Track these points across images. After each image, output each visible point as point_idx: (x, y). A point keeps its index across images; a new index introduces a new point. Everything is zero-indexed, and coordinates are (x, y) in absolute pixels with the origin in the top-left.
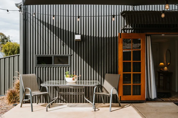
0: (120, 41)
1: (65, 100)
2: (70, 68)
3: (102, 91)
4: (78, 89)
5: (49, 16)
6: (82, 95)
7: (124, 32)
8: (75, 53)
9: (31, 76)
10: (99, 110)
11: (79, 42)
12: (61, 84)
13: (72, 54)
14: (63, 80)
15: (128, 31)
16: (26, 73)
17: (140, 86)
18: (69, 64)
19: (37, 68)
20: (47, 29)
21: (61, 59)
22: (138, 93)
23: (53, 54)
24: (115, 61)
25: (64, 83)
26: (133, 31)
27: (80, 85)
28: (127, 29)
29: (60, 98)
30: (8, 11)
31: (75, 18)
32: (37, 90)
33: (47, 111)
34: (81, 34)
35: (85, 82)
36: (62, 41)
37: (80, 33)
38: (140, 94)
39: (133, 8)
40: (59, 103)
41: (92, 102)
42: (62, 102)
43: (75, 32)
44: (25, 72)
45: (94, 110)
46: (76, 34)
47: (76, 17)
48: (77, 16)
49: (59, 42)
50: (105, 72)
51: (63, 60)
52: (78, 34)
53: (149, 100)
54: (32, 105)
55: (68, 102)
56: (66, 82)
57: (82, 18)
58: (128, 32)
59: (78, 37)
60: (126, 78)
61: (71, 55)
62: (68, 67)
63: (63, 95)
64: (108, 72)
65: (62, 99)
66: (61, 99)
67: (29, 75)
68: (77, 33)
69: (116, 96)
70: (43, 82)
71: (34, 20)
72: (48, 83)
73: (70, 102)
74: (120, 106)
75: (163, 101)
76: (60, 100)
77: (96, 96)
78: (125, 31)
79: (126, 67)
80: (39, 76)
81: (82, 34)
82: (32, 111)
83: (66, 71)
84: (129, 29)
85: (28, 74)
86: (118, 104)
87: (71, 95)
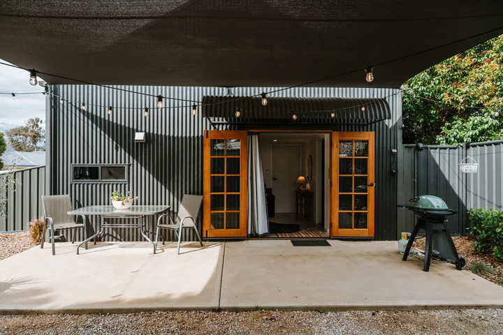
0: (207, 142)
1: (119, 237)
2: (127, 186)
3: (175, 223)
4: (129, 219)
5: (103, 108)
6: (139, 229)
7: (215, 128)
8: (135, 162)
9: (63, 199)
10: (163, 251)
11: (142, 143)
12: (108, 211)
13: (131, 163)
14: (108, 204)
15: (221, 126)
16: (55, 194)
17: (238, 214)
18: (126, 179)
19: (73, 186)
20: (90, 122)
21: (112, 171)
22: (236, 226)
23: (100, 163)
24: (200, 175)
25: (110, 209)
26: (228, 126)
27: (135, 213)
28: (219, 124)
29: (110, 233)
30: (13, 95)
31: (139, 110)
32: (70, 221)
33: (78, 254)
34: (145, 131)
35: (147, 208)
36: (115, 143)
37: (143, 130)
38: (238, 227)
39: (229, 92)
40: (110, 242)
41: (153, 240)
42: (114, 239)
43: (135, 128)
44: (54, 190)
45: (153, 251)
46: (137, 131)
47: (141, 109)
48: (143, 107)
49: (110, 144)
50: (184, 192)
51: (116, 172)
52: (141, 131)
53: (254, 236)
54: (53, 245)
55: (125, 240)
56: (113, 207)
57: (151, 110)
58: (220, 129)
59: (139, 136)
60: (216, 202)
61: (129, 165)
62: (125, 184)
63: (117, 228)
64: (188, 192)
65: (115, 235)
66: (112, 236)
67: (61, 196)
68: (139, 129)
69: (194, 229)
70: (84, 206)
71: (69, 108)
72: (88, 209)
73: (127, 239)
74: (202, 246)
75: (278, 238)
76: (110, 237)
77: (161, 230)
78: (217, 126)
79: (217, 184)
80: (77, 199)
81: (147, 131)
82: (54, 254)
83: (113, 191)
84: (223, 124)
85: (59, 194)
86: (199, 243)
87: (121, 229)
